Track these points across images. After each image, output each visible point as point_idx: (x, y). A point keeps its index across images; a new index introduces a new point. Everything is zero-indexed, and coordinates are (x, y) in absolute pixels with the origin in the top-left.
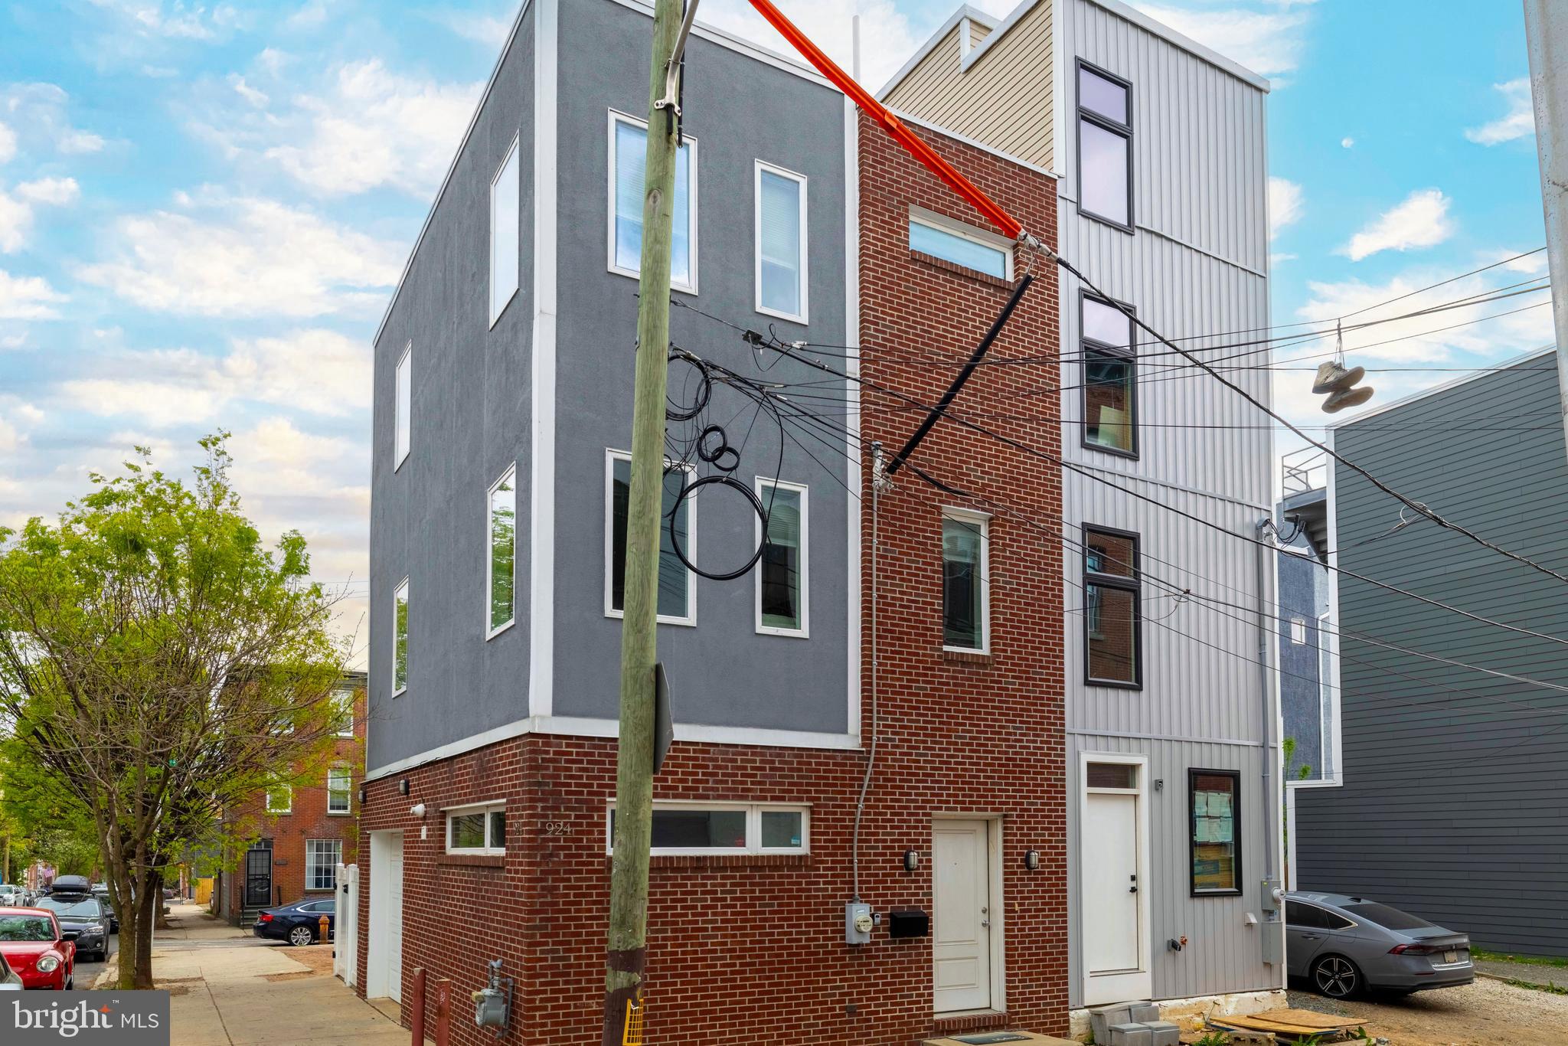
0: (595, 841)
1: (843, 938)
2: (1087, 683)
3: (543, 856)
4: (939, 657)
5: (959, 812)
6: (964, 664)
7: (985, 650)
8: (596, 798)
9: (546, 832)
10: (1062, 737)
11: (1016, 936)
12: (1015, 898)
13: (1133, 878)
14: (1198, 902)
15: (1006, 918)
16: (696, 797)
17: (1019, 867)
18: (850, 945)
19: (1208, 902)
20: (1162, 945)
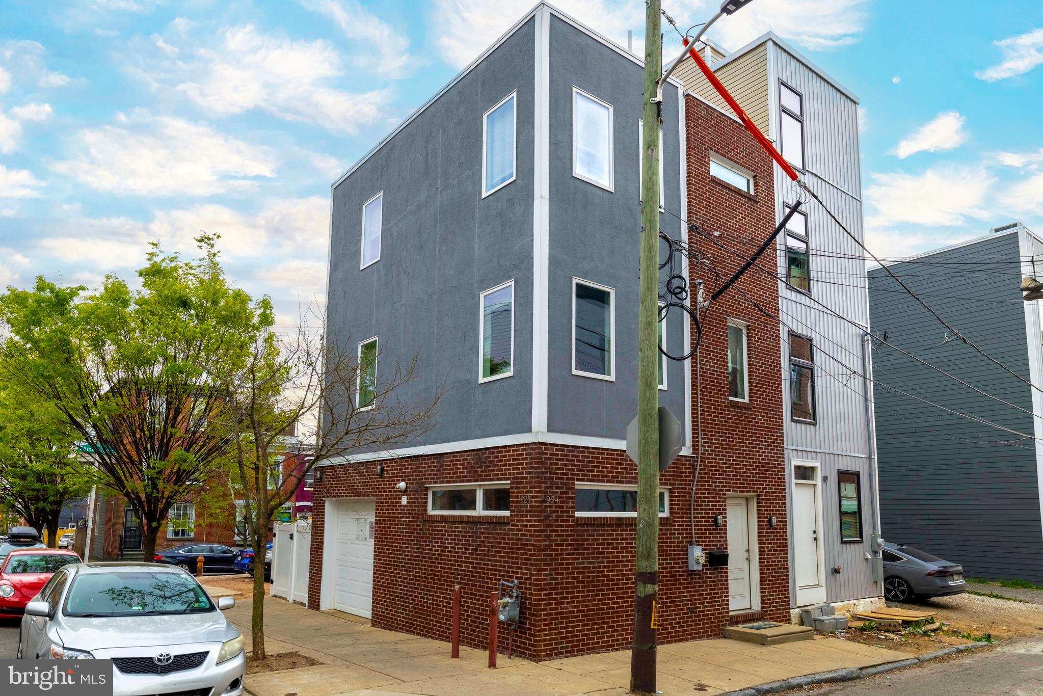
0: (570, 508)
1: (687, 567)
2: (793, 420)
3: (545, 517)
4: (728, 403)
5: (738, 493)
6: (739, 407)
7: (746, 400)
8: (570, 482)
9: (546, 502)
10: (783, 451)
11: (765, 566)
12: (764, 544)
13: (815, 532)
14: (844, 546)
15: (760, 555)
16: (618, 482)
17: (766, 525)
18: (691, 571)
19: (848, 546)
20: (830, 572)
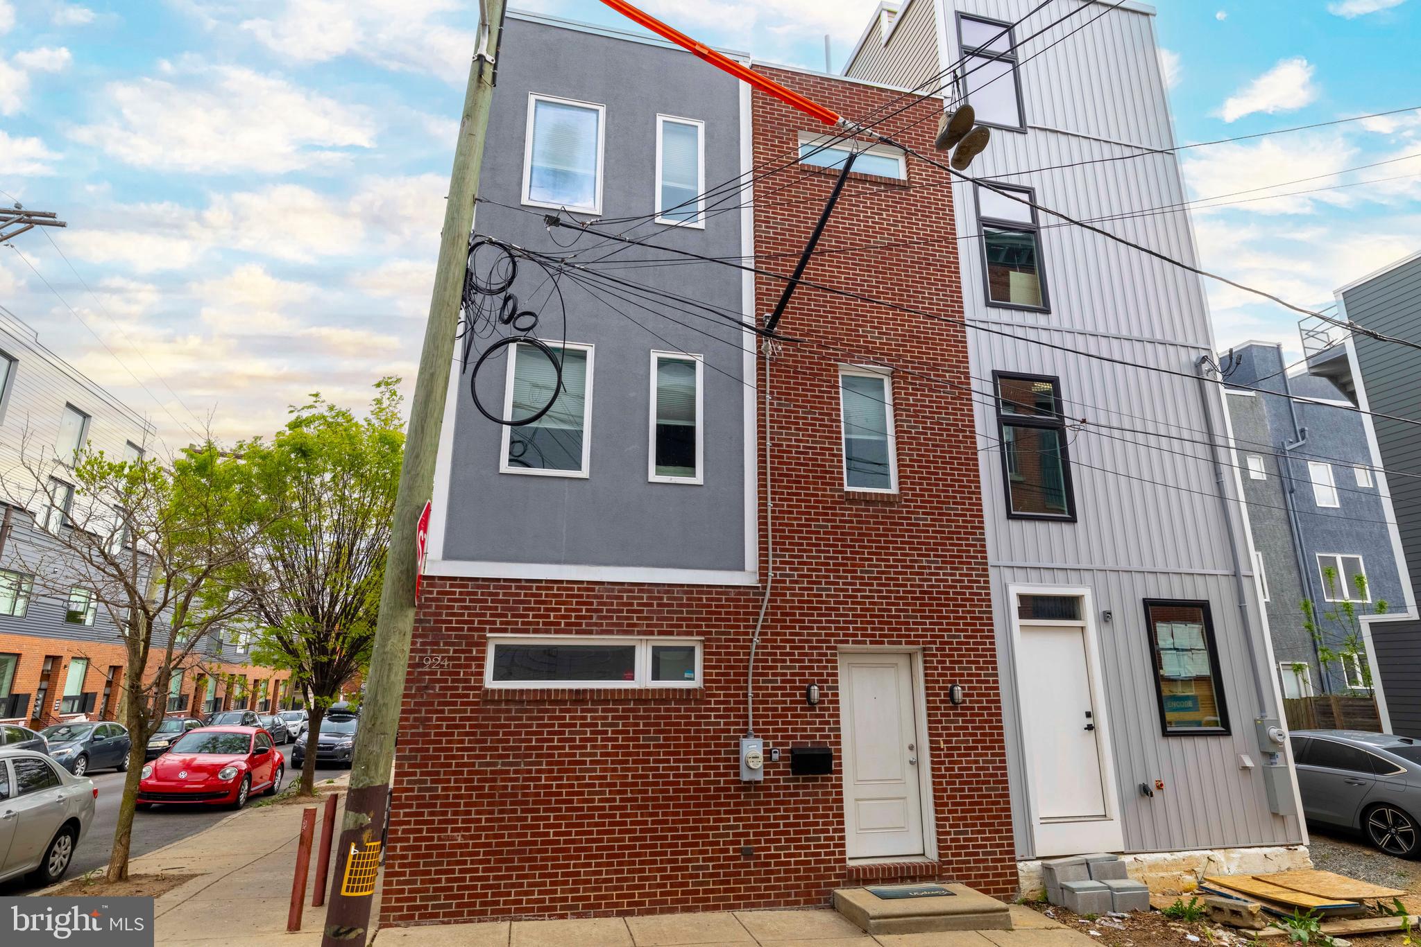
0: (472, 674)
1: (737, 774)
2: (1010, 516)
3: (418, 689)
4: (840, 497)
5: (868, 646)
6: (868, 502)
7: (894, 489)
8: (476, 634)
9: (424, 665)
10: (986, 570)
11: (944, 776)
12: (940, 735)
13: (1088, 715)
14: (1174, 743)
15: (932, 756)
16: (578, 632)
17: (942, 702)
18: (745, 782)
19: (1187, 743)
20: (1131, 790)
